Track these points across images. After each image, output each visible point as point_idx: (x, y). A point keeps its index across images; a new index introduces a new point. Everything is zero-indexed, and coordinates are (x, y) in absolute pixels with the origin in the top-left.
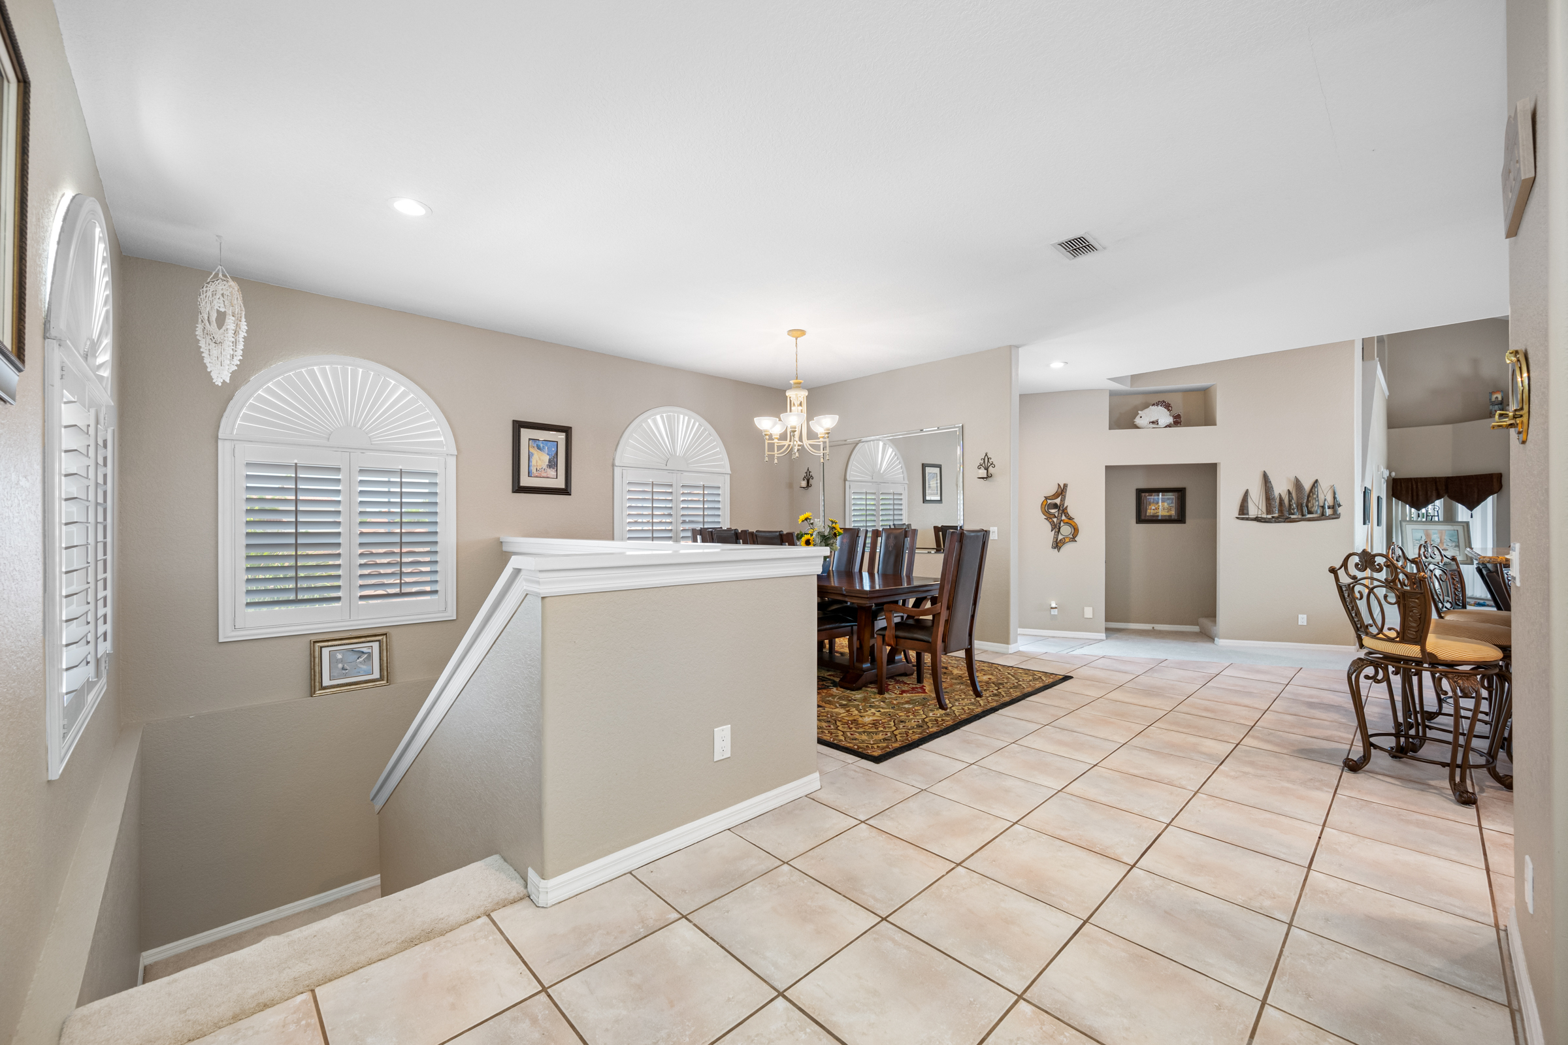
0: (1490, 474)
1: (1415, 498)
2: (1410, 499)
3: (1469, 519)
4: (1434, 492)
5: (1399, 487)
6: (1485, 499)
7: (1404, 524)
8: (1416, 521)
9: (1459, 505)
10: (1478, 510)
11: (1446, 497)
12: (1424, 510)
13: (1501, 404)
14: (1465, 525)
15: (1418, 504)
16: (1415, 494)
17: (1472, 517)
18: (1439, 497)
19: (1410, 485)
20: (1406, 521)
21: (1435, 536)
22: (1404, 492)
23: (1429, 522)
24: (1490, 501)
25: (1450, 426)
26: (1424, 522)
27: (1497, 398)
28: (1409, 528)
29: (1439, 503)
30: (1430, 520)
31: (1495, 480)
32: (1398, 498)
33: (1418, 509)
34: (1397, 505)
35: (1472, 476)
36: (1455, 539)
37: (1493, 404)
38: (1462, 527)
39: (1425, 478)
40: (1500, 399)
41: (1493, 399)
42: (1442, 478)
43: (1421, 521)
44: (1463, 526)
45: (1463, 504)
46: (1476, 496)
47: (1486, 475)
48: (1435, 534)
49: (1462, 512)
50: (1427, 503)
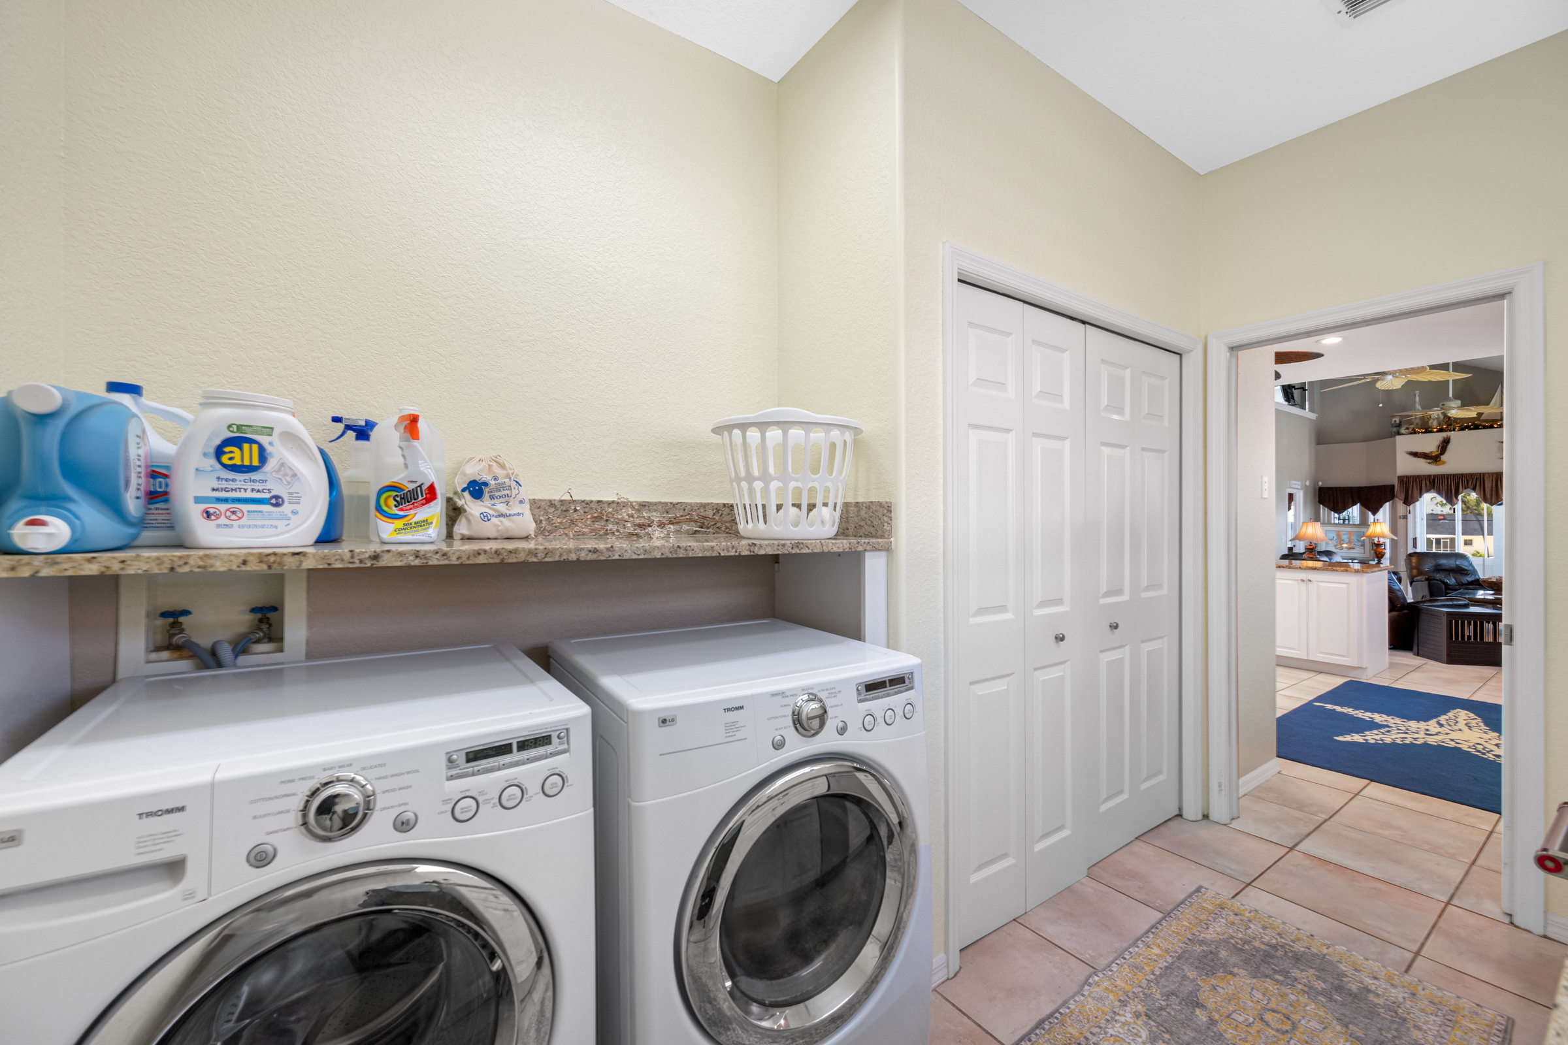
0: (1386, 485)
1: (1336, 504)
2: (1333, 505)
4: (1351, 499)
5: (1322, 495)
6: (1383, 505)
9: (1368, 510)
10: (1379, 514)
11: (1359, 503)
12: (1343, 514)
15: (1338, 510)
16: (1334, 501)
17: (1375, 520)
18: (1355, 504)
19: (1332, 493)
21: (1345, 536)
22: (1326, 499)
23: (1344, 524)
24: (1387, 505)
25: (1365, 443)
27: (1395, 421)
29: (1354, 509)
31: (1388, 489)
32: (1322, 503)
33: (1338, 513)
34: (1324, 510)
35: (1376, 486)
37: (1393, 426)
39: (1341, 487)
40: (1398, 422)
41: (1393, 422)
42: (1355, 487)
45: (1370, 509)
46: (1378, 503)
47: (1383, 485)
48: (1345, 534)
49: (1370, 517)
50: (1345, 508)
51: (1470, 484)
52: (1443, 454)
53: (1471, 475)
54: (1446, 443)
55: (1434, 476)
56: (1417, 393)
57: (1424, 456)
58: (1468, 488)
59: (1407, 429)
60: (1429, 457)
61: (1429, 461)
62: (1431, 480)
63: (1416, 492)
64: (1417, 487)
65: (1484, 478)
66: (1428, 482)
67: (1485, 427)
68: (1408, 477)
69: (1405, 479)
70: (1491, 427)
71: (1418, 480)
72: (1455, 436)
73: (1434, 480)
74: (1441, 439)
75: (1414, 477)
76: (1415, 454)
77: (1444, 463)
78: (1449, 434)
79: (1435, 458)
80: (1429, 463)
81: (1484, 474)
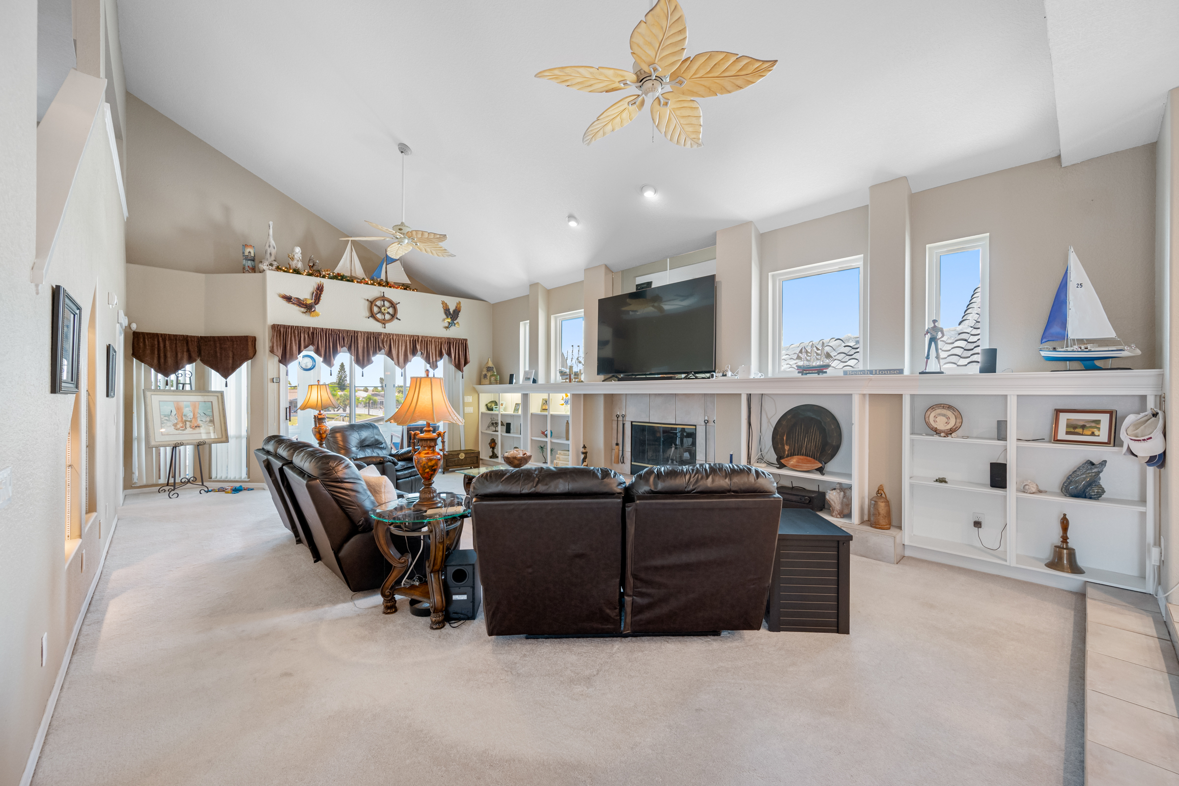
0: (245, 336)
1: (162, 360)
2: (156, 361)
3: (223, 389)
4: (185, 353)
5: (141, 344)
6: (240, 365)
7: (148, 394)
8: (164, 391)
9: (213, 371)
10: (232, 378)
11: (198, 360)
12: (173, 377)
13: (253, 261)
14: (219, 395)
15: (166, 367)
16: (162, 355)
17: (226, 386)
18: (191, 360)
19: (156, 343)
20: (150, 390)
21: (187, 409)
22: (148, 352)
23: (180, 391)
24: (244, 368)
25: (203, 275)
26: (173, 391)
27: (250, 252)
28: (155, 400)
29: (189, 368)
30: (180, 388)
31: (250, 343)
32: (141, 359)
33: (166, 374)
34: (139, 368)
35: (227, 337)
36: (209, 413)
37: (247, 258)
38: (216, 397)
39: (174, 335)
40: (252, 255)
41: (247, 254)
42: (194, 337)
43: (170, 391)
44: (218, 396)
45: (217, 370)
46: (231, 361)
47: (242, 337)
48: (187, 407)
49: (216, 379)
50: (177, 367)
51: (346, 342)
52: (318, 303)
53: (347, 331)
54: (319, 291)
55: (314, 328)
56: (271, 223)
57: (299, 303)
58: (344, 346)
59: (271, 265)
60: (303, 304)
61: (303, 309)
62: (310, 333)
63: (295, 348)
64: (295, 340)
65: (357, 336)
66: (306, 336)
67: (348, 281)
68: (286, 327)
69: (282, 330)
70: (352, 281)
71: (296, 332)
72: (327, 283)
73: (313, 333)
74: (316, 286)
75: (292, 327)
76: (288, 299)
77: (318, 315)
78: (323, 280)
79: (309, 308)
80: (303, 313)
81: (358, 332)
